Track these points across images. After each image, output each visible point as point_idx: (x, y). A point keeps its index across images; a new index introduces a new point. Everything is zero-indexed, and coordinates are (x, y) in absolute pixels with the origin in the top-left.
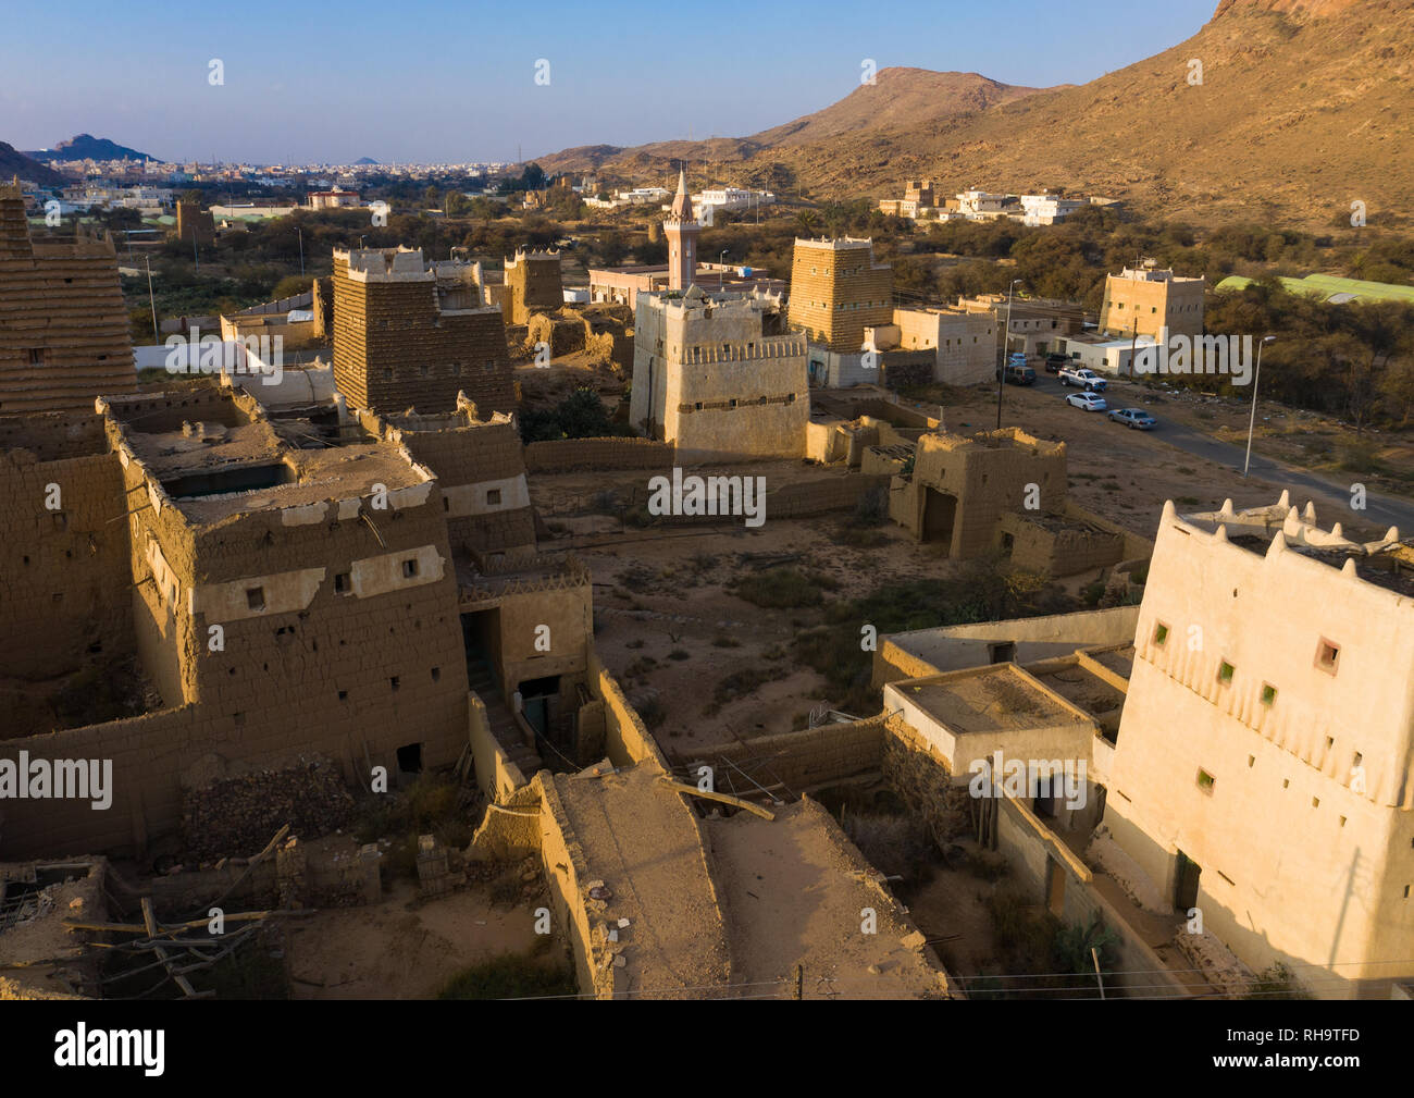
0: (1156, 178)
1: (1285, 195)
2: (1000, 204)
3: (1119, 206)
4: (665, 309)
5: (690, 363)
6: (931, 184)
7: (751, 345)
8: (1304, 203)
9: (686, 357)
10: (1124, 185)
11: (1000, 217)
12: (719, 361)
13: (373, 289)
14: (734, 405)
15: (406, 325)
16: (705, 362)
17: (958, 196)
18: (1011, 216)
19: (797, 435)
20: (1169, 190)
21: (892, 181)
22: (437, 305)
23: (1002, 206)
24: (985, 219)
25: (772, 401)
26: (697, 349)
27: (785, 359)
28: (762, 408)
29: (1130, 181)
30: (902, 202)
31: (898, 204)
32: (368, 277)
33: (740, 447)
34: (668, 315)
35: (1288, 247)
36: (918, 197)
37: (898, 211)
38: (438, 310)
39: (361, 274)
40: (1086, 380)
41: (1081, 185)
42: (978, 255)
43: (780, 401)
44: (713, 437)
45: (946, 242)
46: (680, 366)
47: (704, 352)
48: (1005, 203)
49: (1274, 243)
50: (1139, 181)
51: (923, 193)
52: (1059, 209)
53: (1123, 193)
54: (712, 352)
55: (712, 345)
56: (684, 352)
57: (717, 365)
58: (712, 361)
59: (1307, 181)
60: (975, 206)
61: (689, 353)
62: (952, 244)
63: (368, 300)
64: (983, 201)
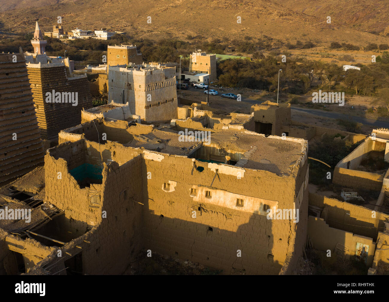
0: (131, 25)
1: (170, 31)
2: (86, 34)
3: (125, 34)
4: (132, 73)
5: (148, 91)
6: (62, 27)
7: (162, 83)
8: (177, 33)
9: (146, 89)
10: (123, 27)
11: (90, 38)
12: (155, 89)
13: (44, 71)
14: (159, 104)
15: (56, 85)
16: (151, 90)
17: (72, 31)
18: (93, 37)
19: (175, 112)
20: (137, 29)
21: (43, 26)
22: (66, 76)
23: (87, 34)
24: (84, 38)
25: (169, 101)
26: (149, 85)
27: (171, 87)
28: (166, 104)
29: (124, 26)
30: (53, 33)
31: (52, 34)
32: (41, 66)
33: (162, 119)
34: (133, 74)
35: (182, 45)
36: (58, 31)
37: (52, 36)
38: (67, 78)
39: (37, 65)
40: (203, 86)
41: (110, 27)
42: (94, 50)
43: (171, 101)
44: (155, 116)
45: (82, 46)
46: (145, 92)
47: (151, 86)
48: (88, 33)
49: (178, 44)
50: (126, 26)
51: (60, 30)
52: (108, 35)
53: (124, 30)
54: (153, 86)
55: (153, 84)
56: (146, 87)
57: (154, 91)
58: (153, 89)
59: (175, 27)
60: (79, 34)
61: (147, 87)
62: (84, 47)
63: (42, 76)
64: (81, 33)
